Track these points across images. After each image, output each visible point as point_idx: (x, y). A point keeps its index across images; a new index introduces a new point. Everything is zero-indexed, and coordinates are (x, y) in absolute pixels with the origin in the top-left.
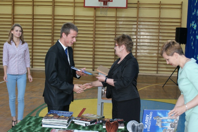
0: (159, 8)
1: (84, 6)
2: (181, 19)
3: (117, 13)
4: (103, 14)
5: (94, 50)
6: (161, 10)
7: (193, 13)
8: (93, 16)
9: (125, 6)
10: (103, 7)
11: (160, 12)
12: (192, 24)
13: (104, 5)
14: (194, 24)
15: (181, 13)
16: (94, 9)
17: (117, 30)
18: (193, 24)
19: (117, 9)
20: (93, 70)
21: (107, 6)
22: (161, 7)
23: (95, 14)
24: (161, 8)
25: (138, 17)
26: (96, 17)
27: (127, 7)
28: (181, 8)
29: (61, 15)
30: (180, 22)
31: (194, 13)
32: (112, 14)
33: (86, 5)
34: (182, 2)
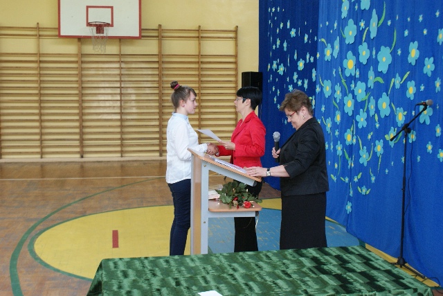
0: (198, 37)
1: (60, 36)
2: (236, 56)
3: (122, 48)
4: (97, 50)
5: (81, 117)
6: (201, 42)
7: (274, 47)
8: (77, 55)
9: (138, 35)
10: (98, 37)
11: (200, 44)
12: (271, 66)
13: (97, 33)
14: (278, 65)
15: (236, 45)
16: (76, 40)
17: (122, 79)
18: (275, 66)
19: (121, 40)
20: (82, 157)
21: (102, 35)
22: (202, 35)
23: (80, 49)
24: (202, 37)
25: (160, 55)
26: (83, 55)
27: (141, 37)
28: (236, 38)
29: (12, 54)
30: (236, 63)
31: (276, 45)
32: (113, 49)
33: (62, 34)
34: (237, 27)
